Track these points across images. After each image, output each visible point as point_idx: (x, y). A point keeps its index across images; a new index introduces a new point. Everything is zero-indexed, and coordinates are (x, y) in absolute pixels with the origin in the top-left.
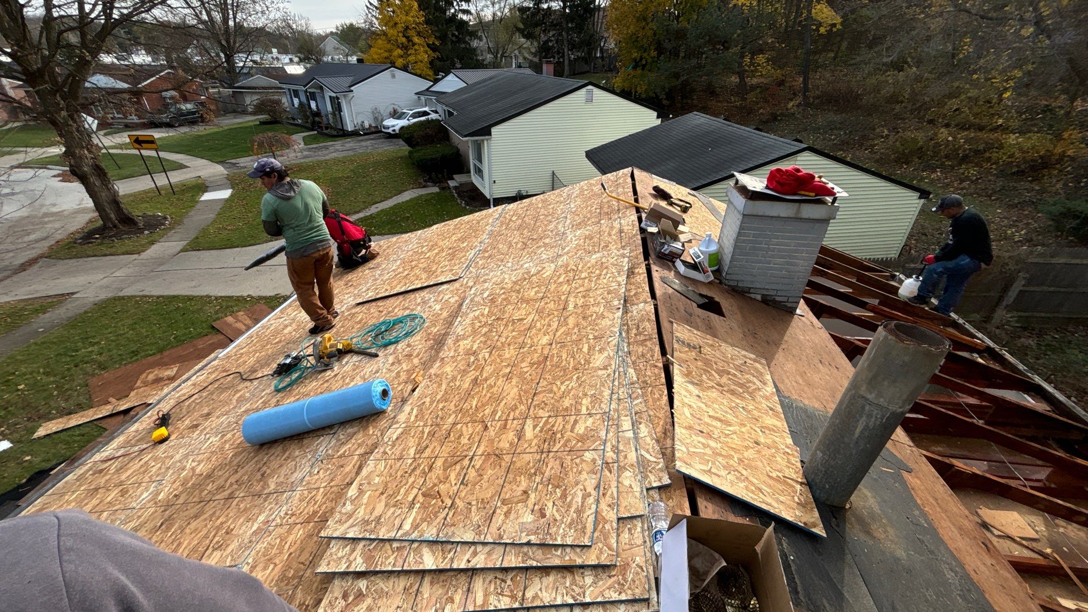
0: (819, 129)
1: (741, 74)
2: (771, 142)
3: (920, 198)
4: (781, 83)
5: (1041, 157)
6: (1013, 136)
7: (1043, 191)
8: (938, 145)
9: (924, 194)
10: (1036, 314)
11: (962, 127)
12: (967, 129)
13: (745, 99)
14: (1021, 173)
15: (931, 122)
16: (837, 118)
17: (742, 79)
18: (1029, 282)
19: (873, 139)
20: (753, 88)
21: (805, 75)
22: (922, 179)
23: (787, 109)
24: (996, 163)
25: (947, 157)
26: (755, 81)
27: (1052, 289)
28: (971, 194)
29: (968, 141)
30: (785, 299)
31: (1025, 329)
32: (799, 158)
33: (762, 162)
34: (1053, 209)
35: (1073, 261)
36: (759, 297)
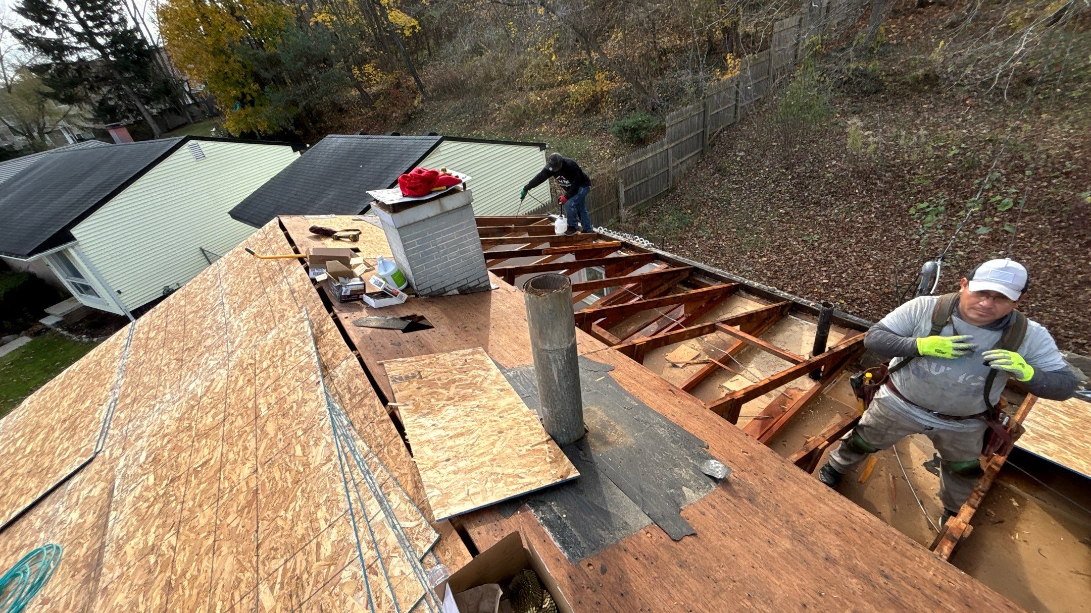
0: (449, 117)
1: (358, 86)
2: (411, 142)
3: (541, 150)
4: (398, 86)
5: (593, 96)
6: (572, 87)
7: (604, 120)
8: (533, 106)
9: (542, 147)
10: (639, 203)
11: (542, 88)
12: (545, 89)
13: (374, 109)
14: (587, 111)
15: (521, 89)
16: (458, 104)
17: (361, 90)
18: (626, 185)
19: (491, 114)
20: (377, 96)
21: (413, 73)
22: (538, 134)
23: (415, 108)
24: (572, 108)
25: (543, 112)
26: (375, 89)
27: (638, 183)
28: (570, 136)
29: (550, 97)
30: (476, 282)
31: (639, 214)
32: (441, 149)
33: (412, 163)
34: (614, 129)
35: (639, 160)
36: (456, 292)
